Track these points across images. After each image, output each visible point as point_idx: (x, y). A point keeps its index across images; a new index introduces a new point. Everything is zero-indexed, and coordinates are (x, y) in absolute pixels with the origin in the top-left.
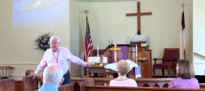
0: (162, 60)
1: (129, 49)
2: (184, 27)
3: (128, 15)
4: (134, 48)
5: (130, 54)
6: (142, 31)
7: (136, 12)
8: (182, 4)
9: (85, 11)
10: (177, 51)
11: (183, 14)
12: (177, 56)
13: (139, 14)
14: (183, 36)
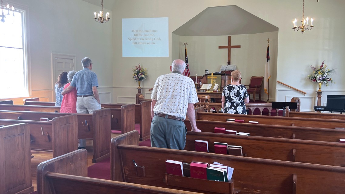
0: (249, 87)
1: (223, 77)
2: (268, 59)
3: (220, 47)
4: (227, 77)
5: (224, 81)
6: (231, 61)
7: (227, 45)
8: (268, 39)
9: (184, 44)
10: (261, 79)
11: (268, 48)
12: (262, 84)
13: (229, 47)
14: (267, 66)
